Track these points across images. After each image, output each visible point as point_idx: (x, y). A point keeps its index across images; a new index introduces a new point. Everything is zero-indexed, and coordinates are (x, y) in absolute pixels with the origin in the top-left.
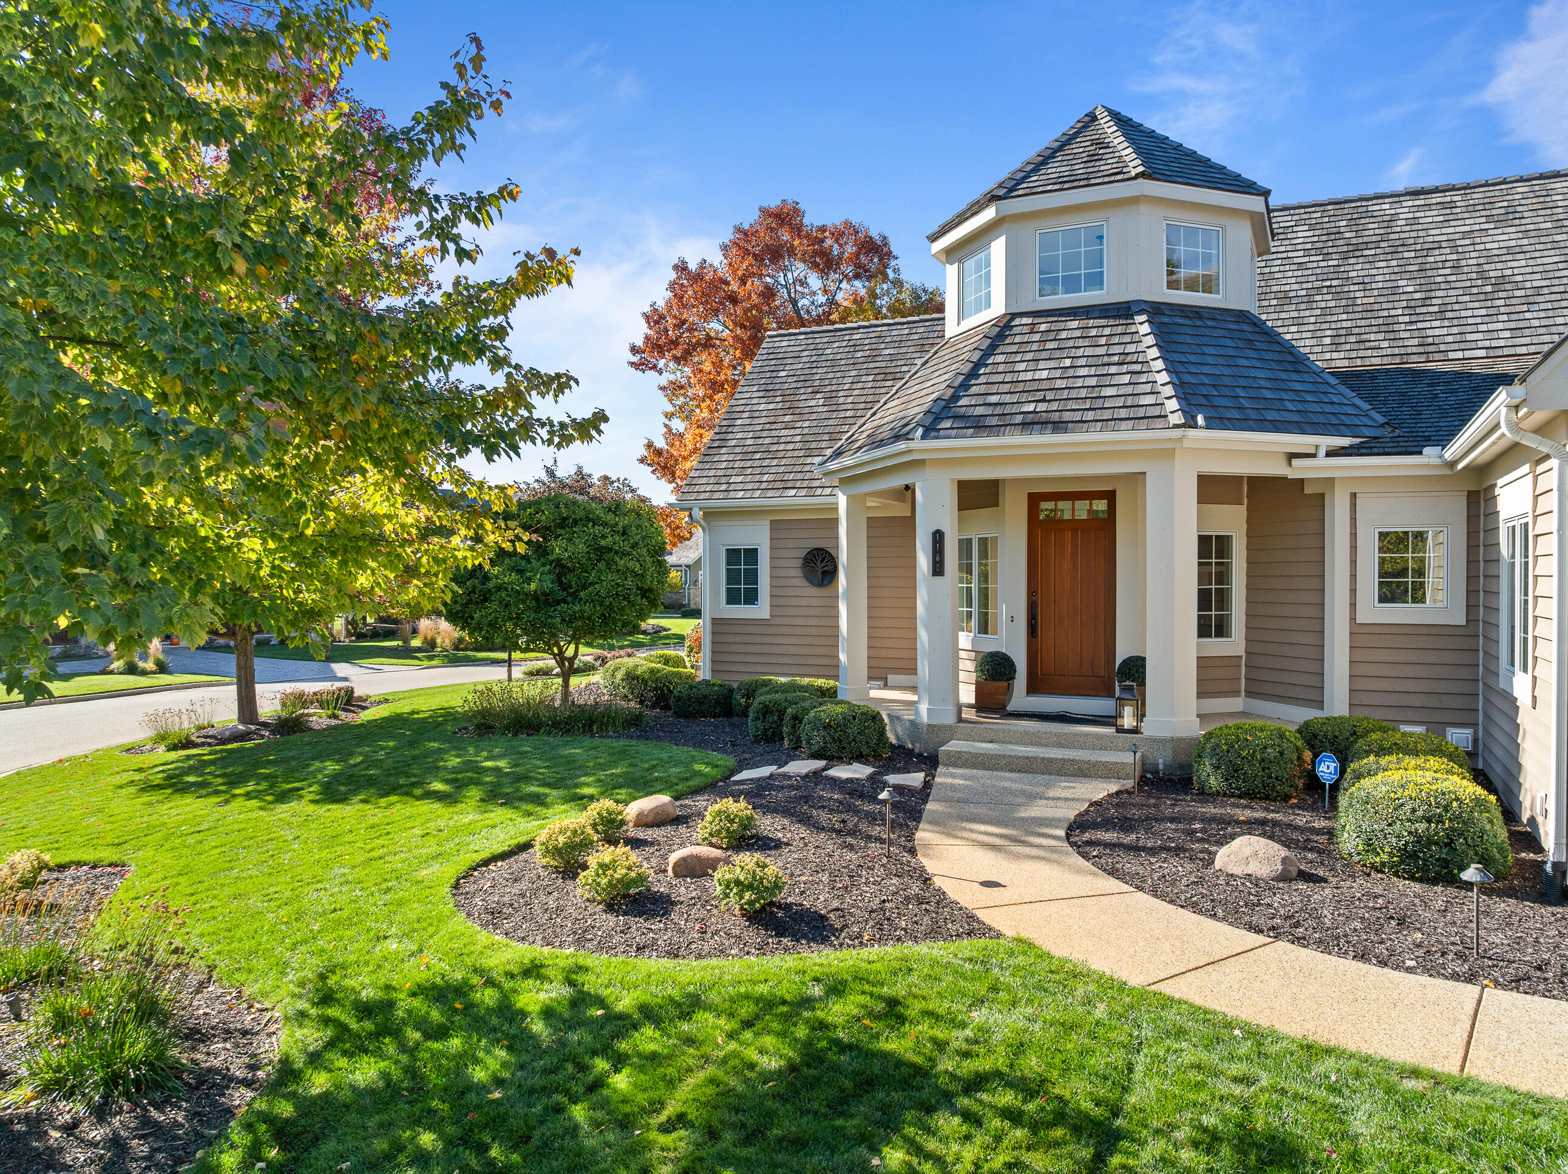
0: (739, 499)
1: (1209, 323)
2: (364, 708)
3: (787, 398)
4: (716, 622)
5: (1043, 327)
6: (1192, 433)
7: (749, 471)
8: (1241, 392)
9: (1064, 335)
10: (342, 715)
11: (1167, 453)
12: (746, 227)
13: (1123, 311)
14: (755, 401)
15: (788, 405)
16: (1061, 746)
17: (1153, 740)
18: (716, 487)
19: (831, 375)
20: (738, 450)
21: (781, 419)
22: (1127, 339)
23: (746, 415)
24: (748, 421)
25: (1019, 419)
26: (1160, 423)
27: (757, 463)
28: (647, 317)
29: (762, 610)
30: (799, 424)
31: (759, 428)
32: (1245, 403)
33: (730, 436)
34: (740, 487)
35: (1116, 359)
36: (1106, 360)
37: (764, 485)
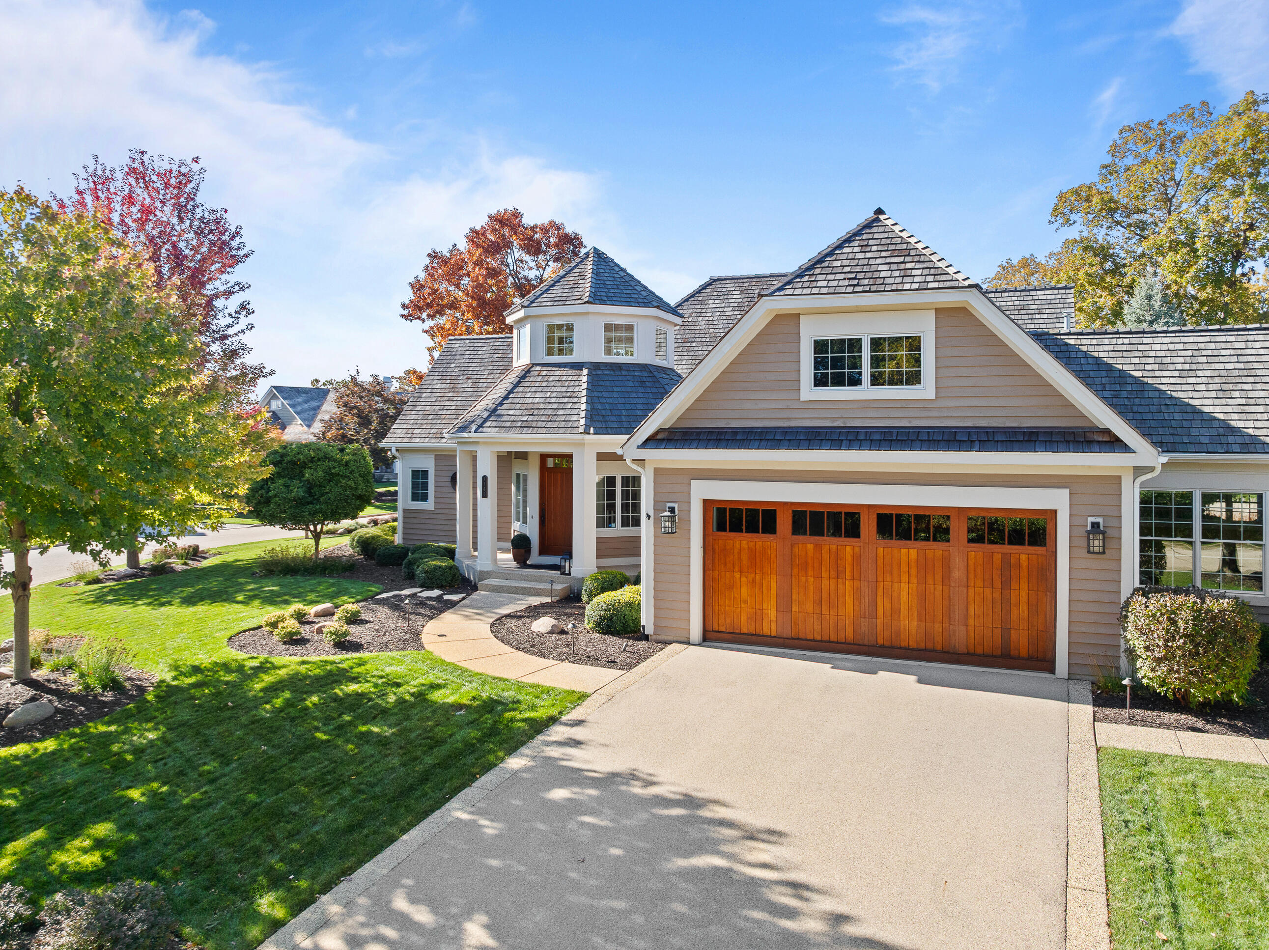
0: (417, 443)
1: (624, 373)
2: (205, 558)
3: (453, 381)
4: (405, 511)
5: (544, 373)
6: (587, 436)
7: (425, 426)
8: (624, 413)
9: (551, 379)
10: (190, 562)
11: (582, 444)
12: (478, 228)
13: (578, 366)
14: (435, 382)
15: (452, 386)
16: (536, 581)
17: (575, 578)
18: (406, 436)
19: (478, 368)
20: (421, 413)
21: (447, 394)
22: (577, 384)
23: (429, 391)
24: (429, 395)
25: (519, 424)
26: (576, 430)
27: (430, 421)
28: (412, 286)
29: (429, 505)
30: (455, 399)
31: (434, 399)
32: (623, 418)
33: (418, 404)
34: (418, 436)
35: (568, 394)
36: (564, 394)
37: (431, 436)
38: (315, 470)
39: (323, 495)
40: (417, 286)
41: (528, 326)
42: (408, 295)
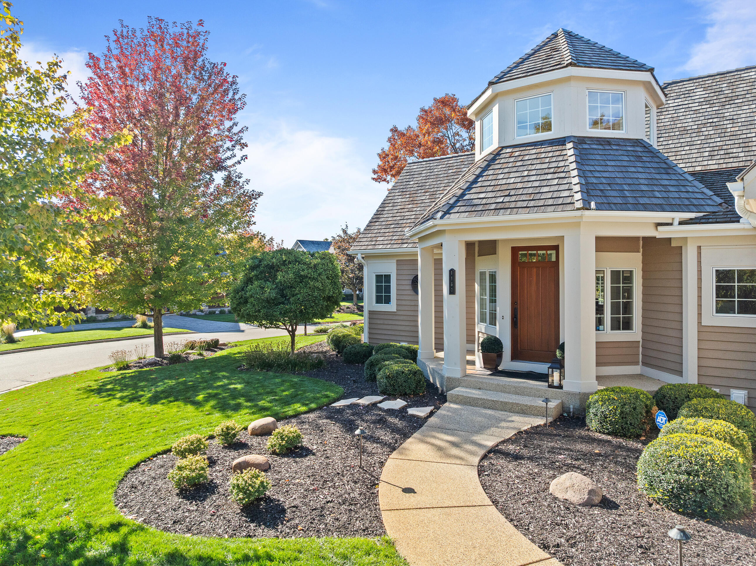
0: (380, 249)
1: (614, 147)
3: (411, 196)
4: (371, 313)
5: (517, 154)
6: (587, 212)
7: (387, 234)
8: (626, 187)
9: (527, 158)
11: (577, 225)
12: (426, 108)
13: (561, 142)
14: (396, 198)
15: (411, 199)
17: (568, 393)
18: (370, 243)
19: (435, 183)
20: (384, 223)
21: (407, 207)
22: (561, 158)
23: (391, 205)
24: (391, 208)
25: (493, 206)
26: (570, 207)
27: (391, 230)
29: (392, 307)
30: (415, 209)
31: (396, 211)
32: (627, 194)
33: (381, 216)
34: (381, 243)
35: (552, 170)
36: (547, 171)
37: (393, 242)
38: (287, 272)
39: (293, 296)
40: (383, 156)
41: (497, 106)
42: (377, 162)
